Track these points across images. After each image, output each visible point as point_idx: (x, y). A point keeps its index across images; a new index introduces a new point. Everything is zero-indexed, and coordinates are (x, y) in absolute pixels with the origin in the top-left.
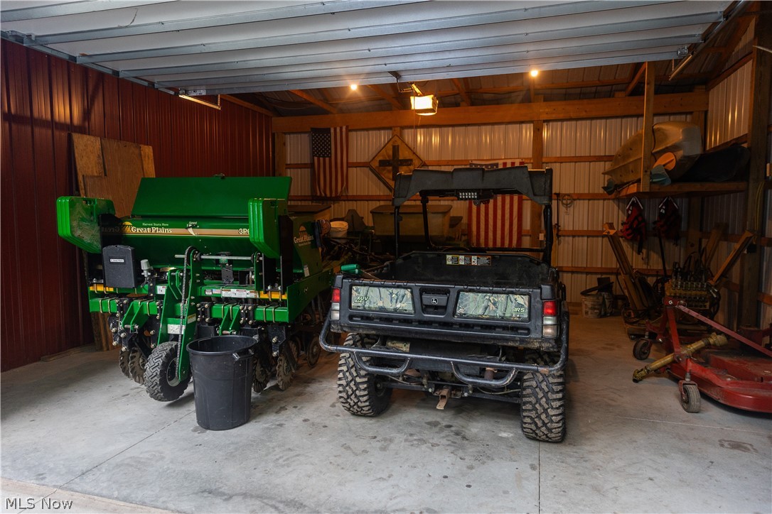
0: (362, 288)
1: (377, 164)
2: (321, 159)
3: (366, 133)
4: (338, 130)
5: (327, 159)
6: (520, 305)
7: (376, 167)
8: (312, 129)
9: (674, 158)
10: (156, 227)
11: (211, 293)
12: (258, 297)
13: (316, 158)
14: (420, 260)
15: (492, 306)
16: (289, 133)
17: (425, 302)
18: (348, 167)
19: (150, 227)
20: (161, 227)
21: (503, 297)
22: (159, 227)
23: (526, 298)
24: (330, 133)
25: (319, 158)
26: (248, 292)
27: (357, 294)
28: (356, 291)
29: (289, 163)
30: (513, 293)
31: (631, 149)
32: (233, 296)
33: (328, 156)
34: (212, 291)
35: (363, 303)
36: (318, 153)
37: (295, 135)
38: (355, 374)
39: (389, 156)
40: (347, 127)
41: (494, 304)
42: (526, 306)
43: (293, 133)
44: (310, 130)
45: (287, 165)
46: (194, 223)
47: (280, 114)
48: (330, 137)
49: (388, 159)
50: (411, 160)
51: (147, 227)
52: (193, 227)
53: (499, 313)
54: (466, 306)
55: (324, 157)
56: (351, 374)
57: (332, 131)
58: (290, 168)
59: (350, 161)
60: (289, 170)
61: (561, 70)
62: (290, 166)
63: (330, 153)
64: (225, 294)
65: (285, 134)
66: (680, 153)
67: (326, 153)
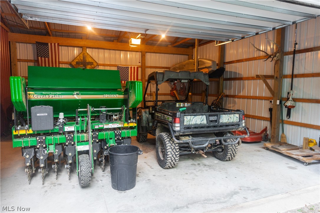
0: (188, 116)
1: (75, 63)
2: (43, 58)
3: (67, 47)
4: (53, 44)
5: (47, 59)
6: (237, 117)
7: (75, 65)
8: (37, 42)
9: (208, 70)
10: (52, 94)
11: (98, 127)
12: (123, 126)
13: (40, 58)
14: (167, 106)
15: (230, 118)
16: (19, 42)
17: (211, 119)
18: (59, 63)
19: (48, 95)
20: (56, 94)
21: (233, 115)
22: (54, 94)
23: (238, 115)
24: (48, 46)
25: (41, 57)
26: (118, 124)
27: (187, 119)
28: (186, 118)
29: (19, 59)
30: (235, 114)
31: (185, 66)
32: (110, 127)
33: (47, 57)
34: (99, 126)
35: (189, 123)
36: (41, 55)
37: (23, 44)
38: (175, 152)
39: (81, 60)
40: (58, 44)
41: (231, 118)
42: (239, 118)
43: (22, 43)
44: (35, 43)
45: (18, 59)
46: (77, 92)
47: (12, 31)
48: (48, 47)
49: (81, 61)
50: (93, 63)
51: (46, 95)
52: (77, 94)
53: (232, 121)
54: (223, 119)
55: (44, 57)
56: (174, 152)
57: (49, 44)
58: (20, 62)
59: (60, 60)
60: (19, 62)
61: (183, 38)
62: (20, 60)
63: (49, 56)
64: (106, 127)
65: (16, 42)
66: (211, 69)
67: (46, 56)
